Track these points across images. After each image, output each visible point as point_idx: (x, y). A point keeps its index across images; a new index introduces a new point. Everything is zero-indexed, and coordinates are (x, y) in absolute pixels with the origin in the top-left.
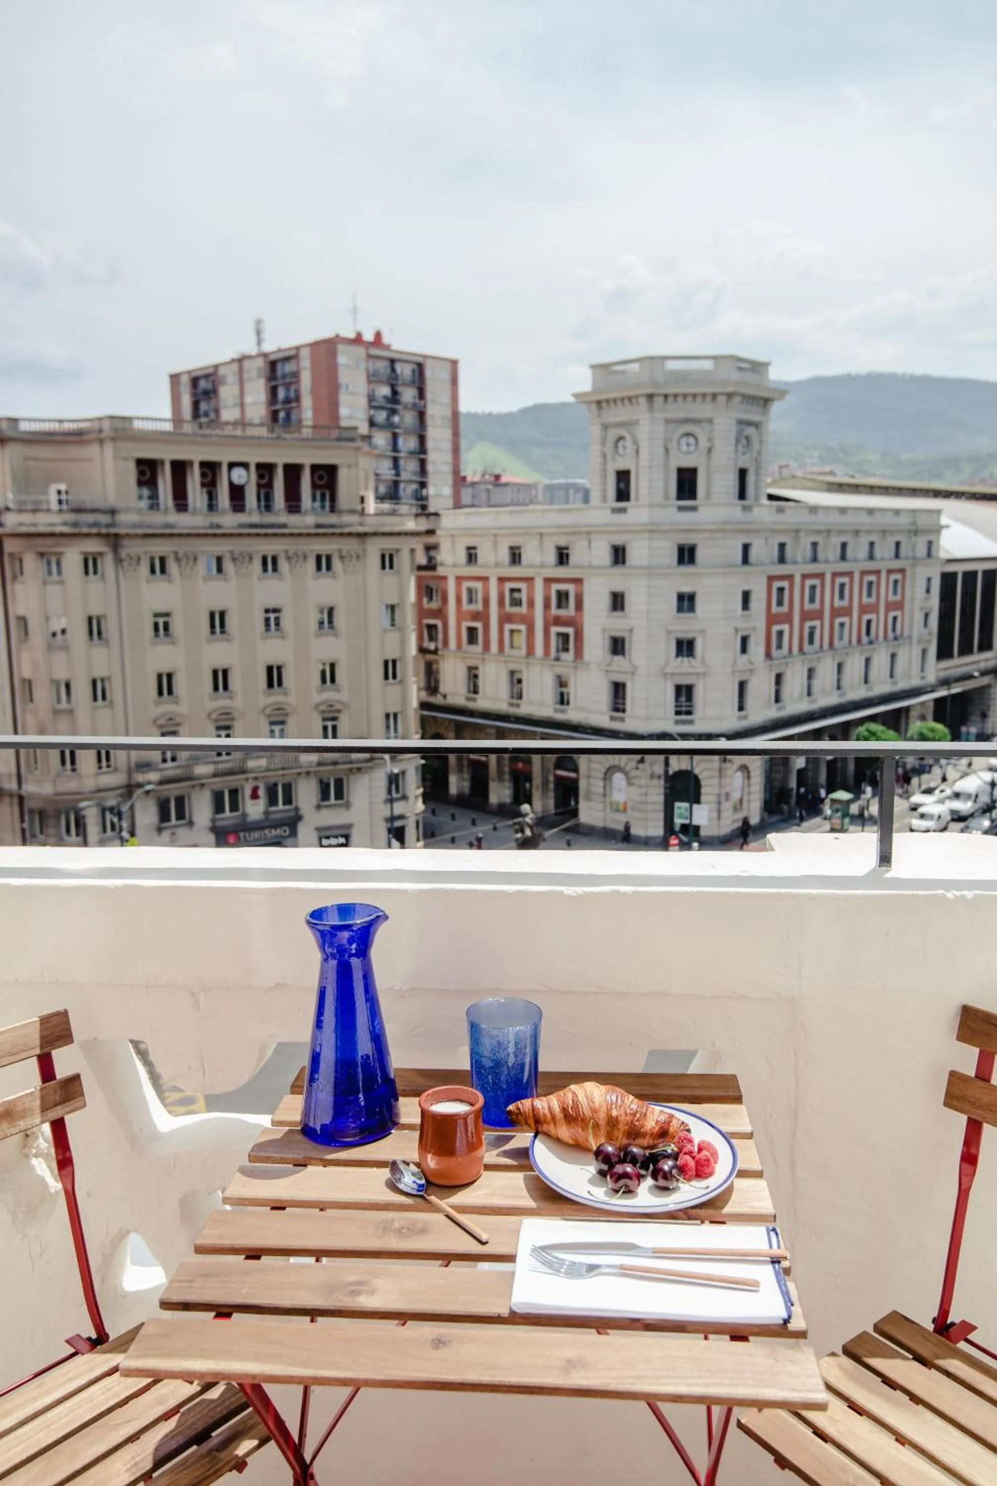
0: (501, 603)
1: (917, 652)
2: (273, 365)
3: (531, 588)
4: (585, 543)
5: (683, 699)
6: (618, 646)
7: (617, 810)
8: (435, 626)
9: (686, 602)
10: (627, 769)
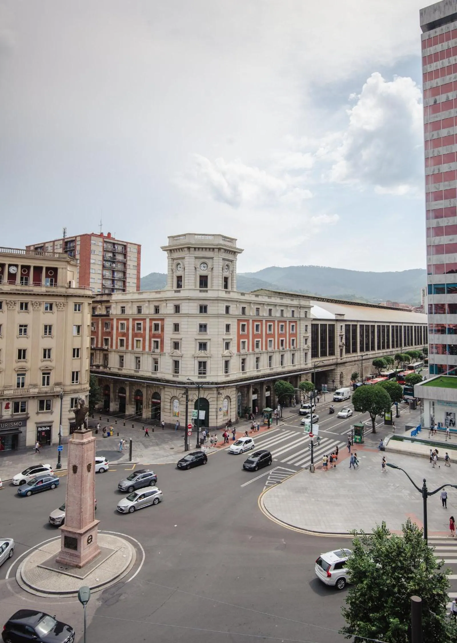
0: (133, 329)
1: (303, 354)
2: (66, 243)
3: (145, 323)
4: (165, 304)
5: (202, 368)
6: (176, 345)
7: (175, 416)
8: (108, 339)
9: (203, 327)
10: (179, 397)
